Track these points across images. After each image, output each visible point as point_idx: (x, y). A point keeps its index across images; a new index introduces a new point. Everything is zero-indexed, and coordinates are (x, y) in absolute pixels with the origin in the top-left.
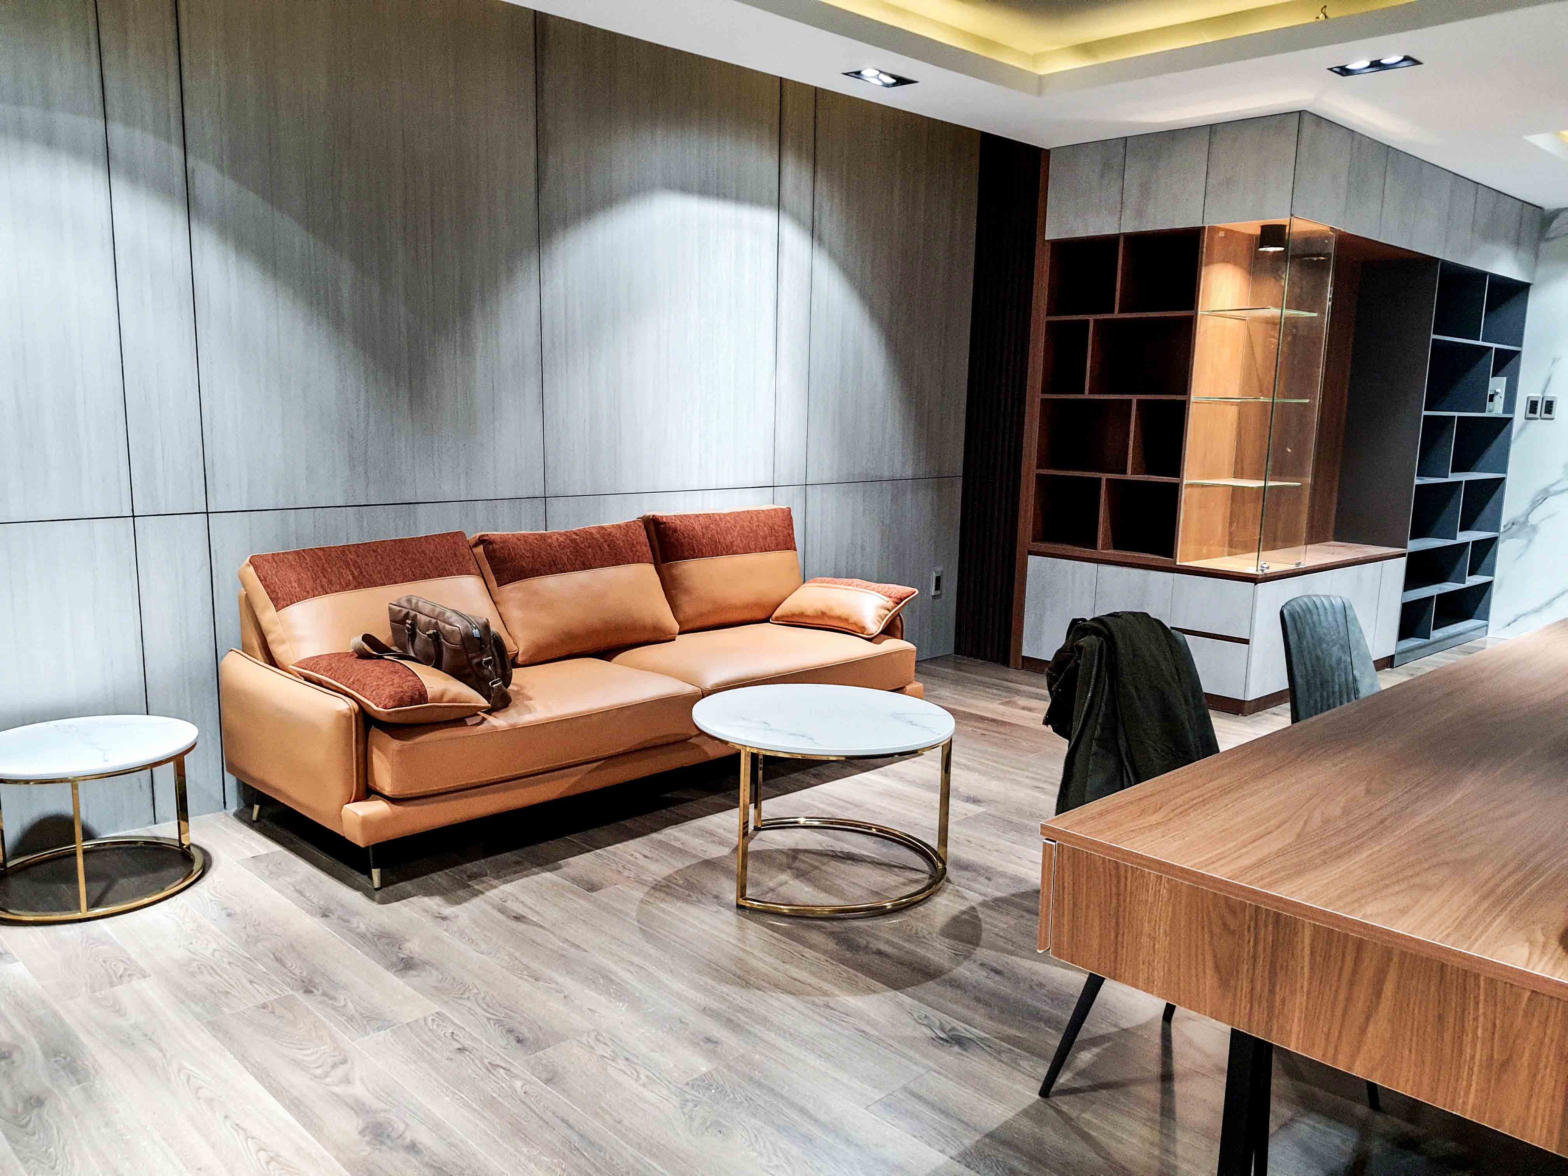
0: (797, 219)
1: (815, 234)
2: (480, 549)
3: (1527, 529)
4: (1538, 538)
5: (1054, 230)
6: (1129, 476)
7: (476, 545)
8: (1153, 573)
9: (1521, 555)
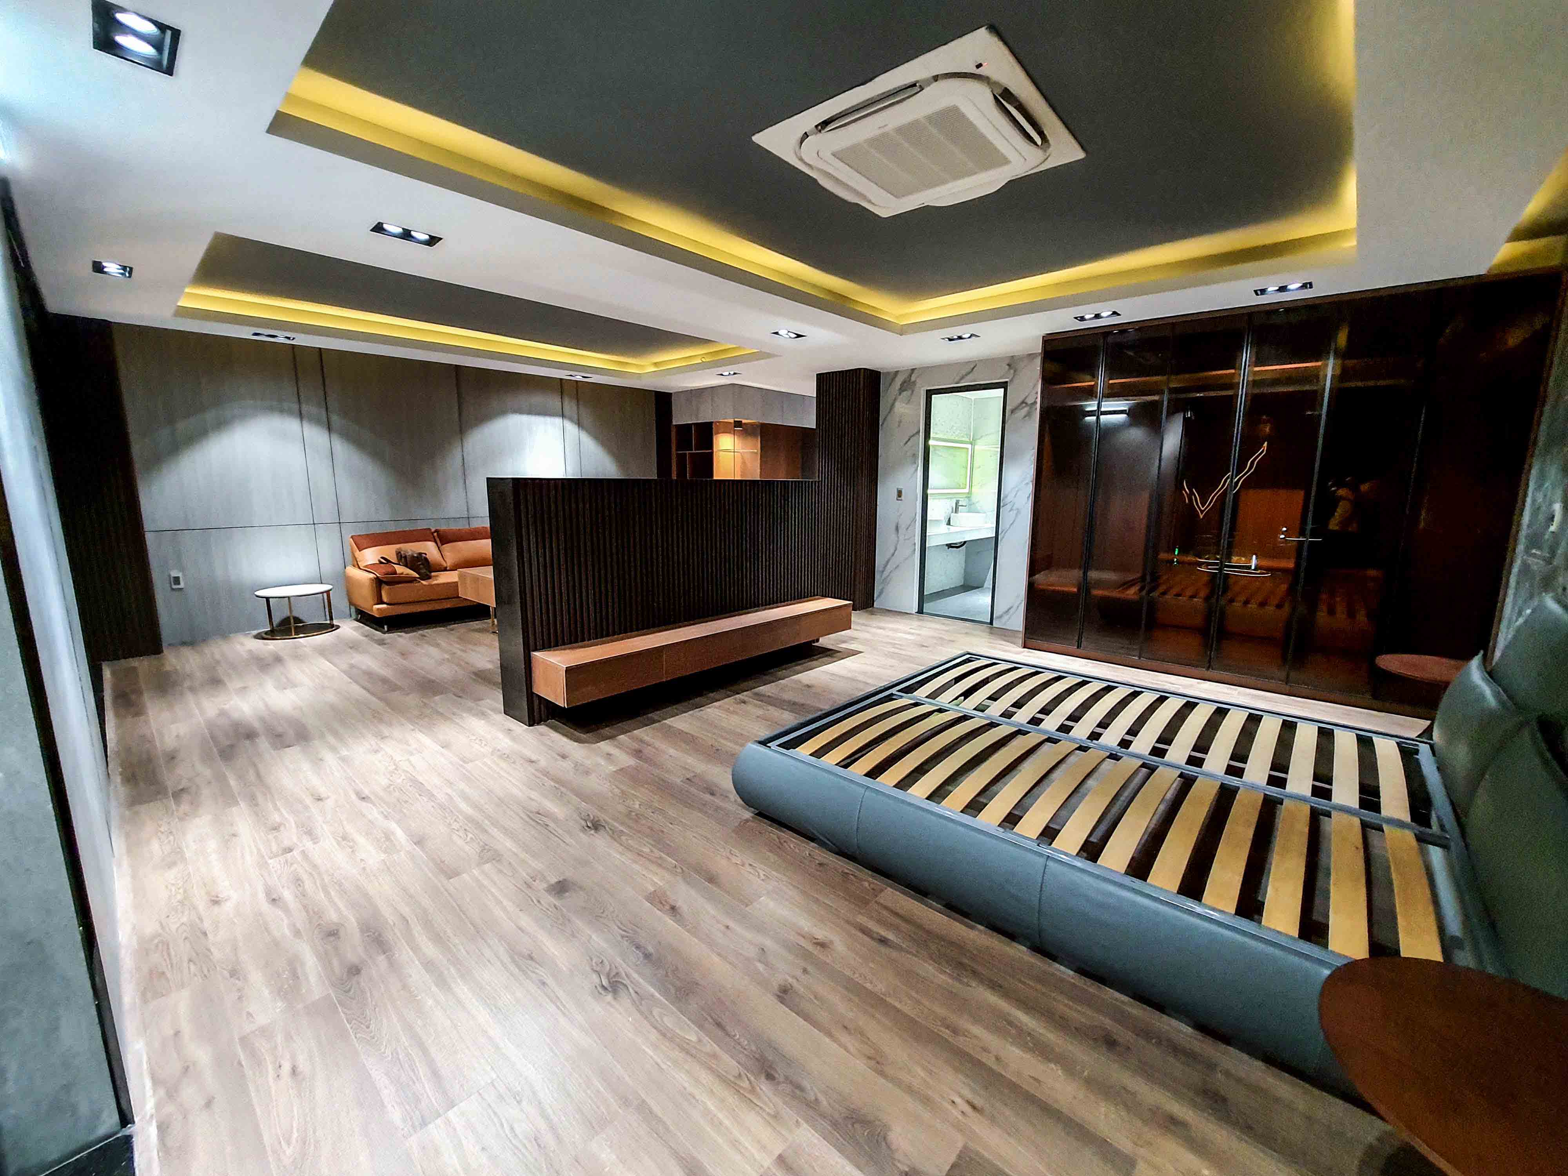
0: (571, 419)
1: (579, 424)
2: (435, 534)
7: (435, 532)
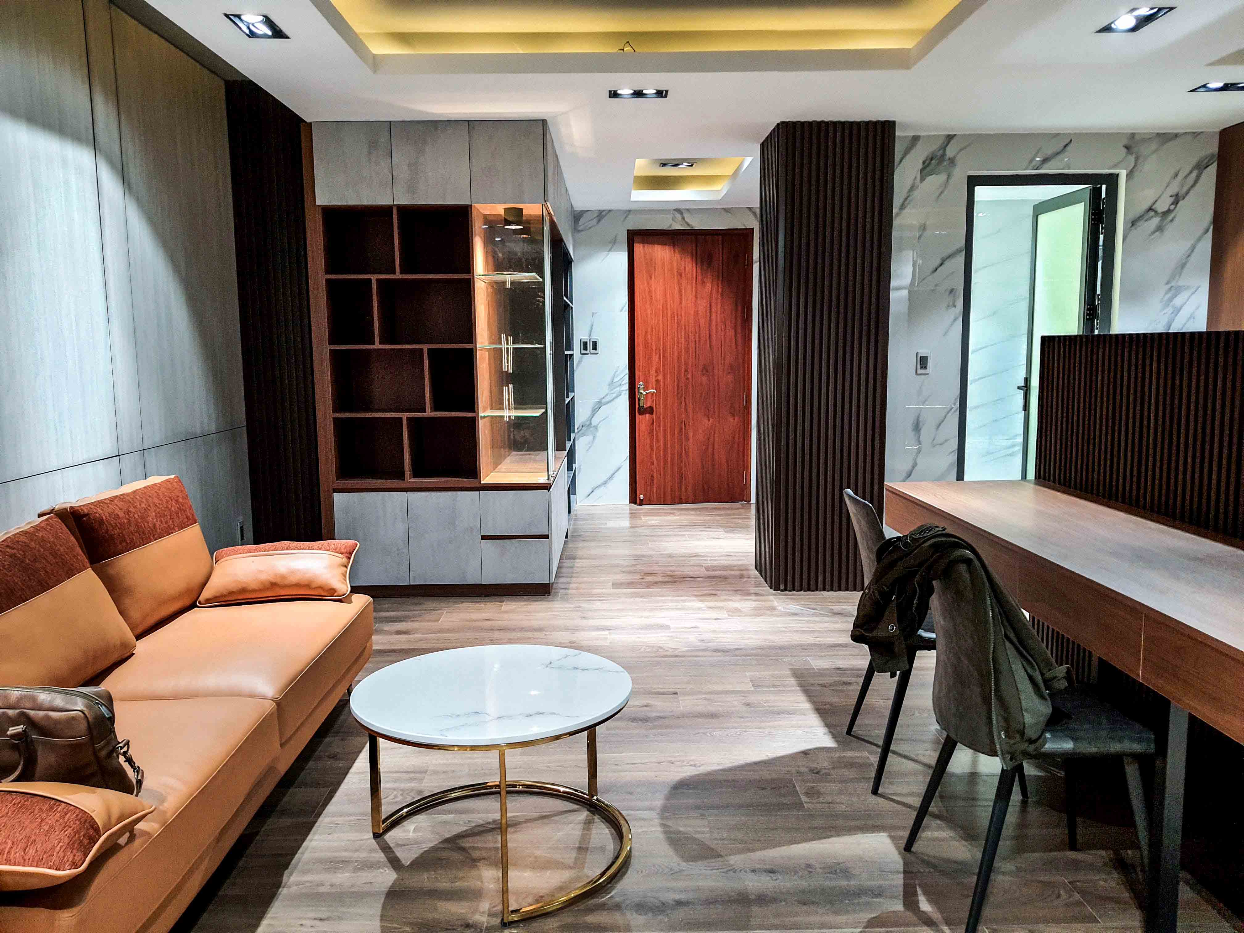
0: (110, 160)
1: (124, 178)
3: (591, 429)
4: (600, 433)
5: (323, 198)
6: (429, 413)
8: (459, 493)
9: (590, 447)
